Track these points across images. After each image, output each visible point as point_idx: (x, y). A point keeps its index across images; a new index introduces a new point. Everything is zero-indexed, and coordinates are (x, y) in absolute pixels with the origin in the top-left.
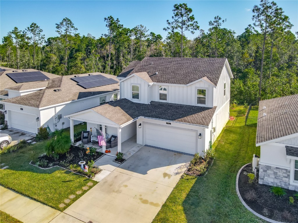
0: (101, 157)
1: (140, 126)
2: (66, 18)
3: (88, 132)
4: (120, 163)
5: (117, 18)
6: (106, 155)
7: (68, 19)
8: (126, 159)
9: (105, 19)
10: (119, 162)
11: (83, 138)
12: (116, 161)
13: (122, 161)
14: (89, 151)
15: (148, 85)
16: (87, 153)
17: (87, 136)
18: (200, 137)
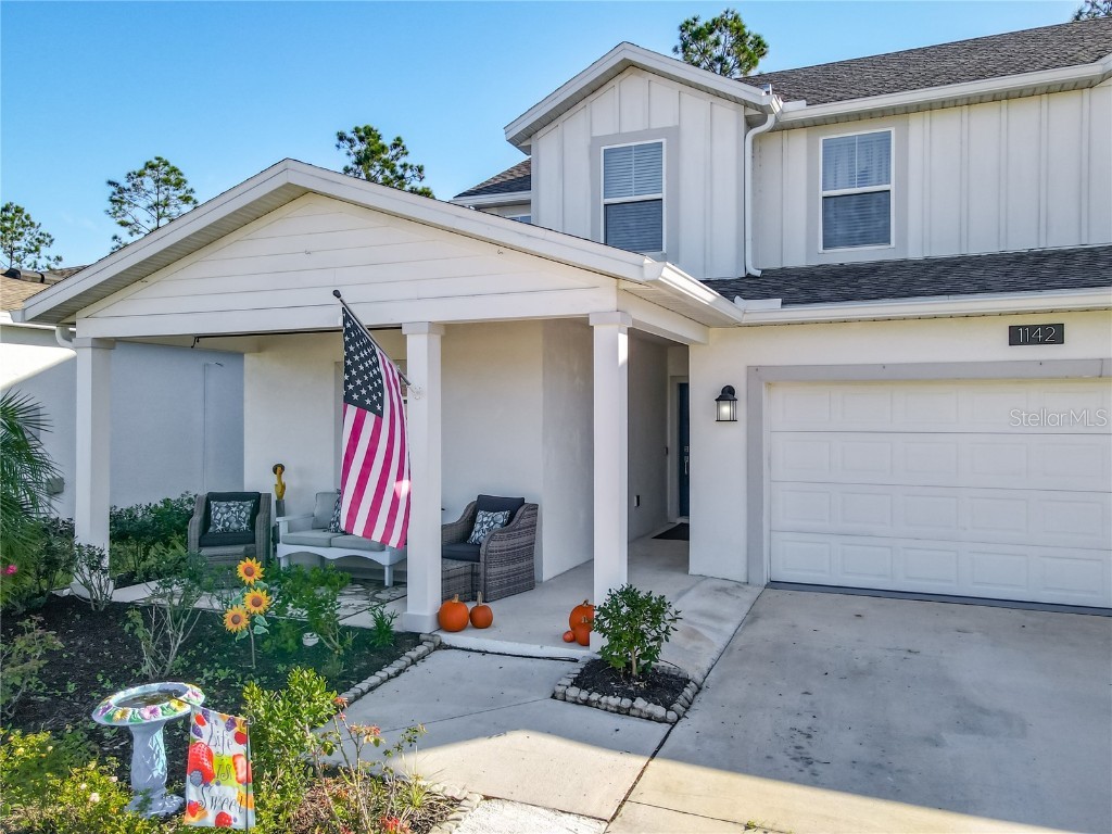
0: (398, 665)
1: (726, 409)
2: (157, 159)
3: (256, 498)
5: (395, 137)
6: (442, 646)
7: (166, 164)
9: (341, 137)
11: (201, 545)
12: (595, 697)
13: (667, 688)
14: (256, 603)
15: (747, 117)
16: (236, 620)
17: (245, 526)
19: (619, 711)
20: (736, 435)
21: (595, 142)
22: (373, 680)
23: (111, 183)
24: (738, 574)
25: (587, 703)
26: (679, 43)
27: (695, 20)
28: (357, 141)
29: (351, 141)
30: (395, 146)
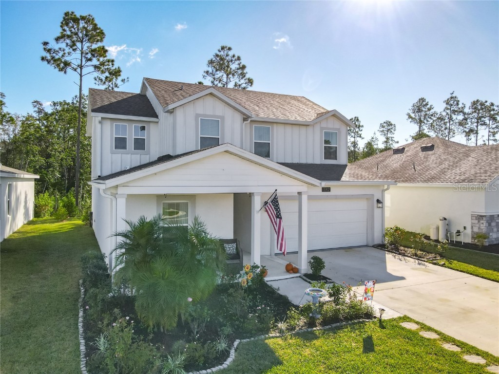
14: (250, 276)
15: (243, 118)
16: (244, 283)
18: (380, 205)
21: (197, 116)
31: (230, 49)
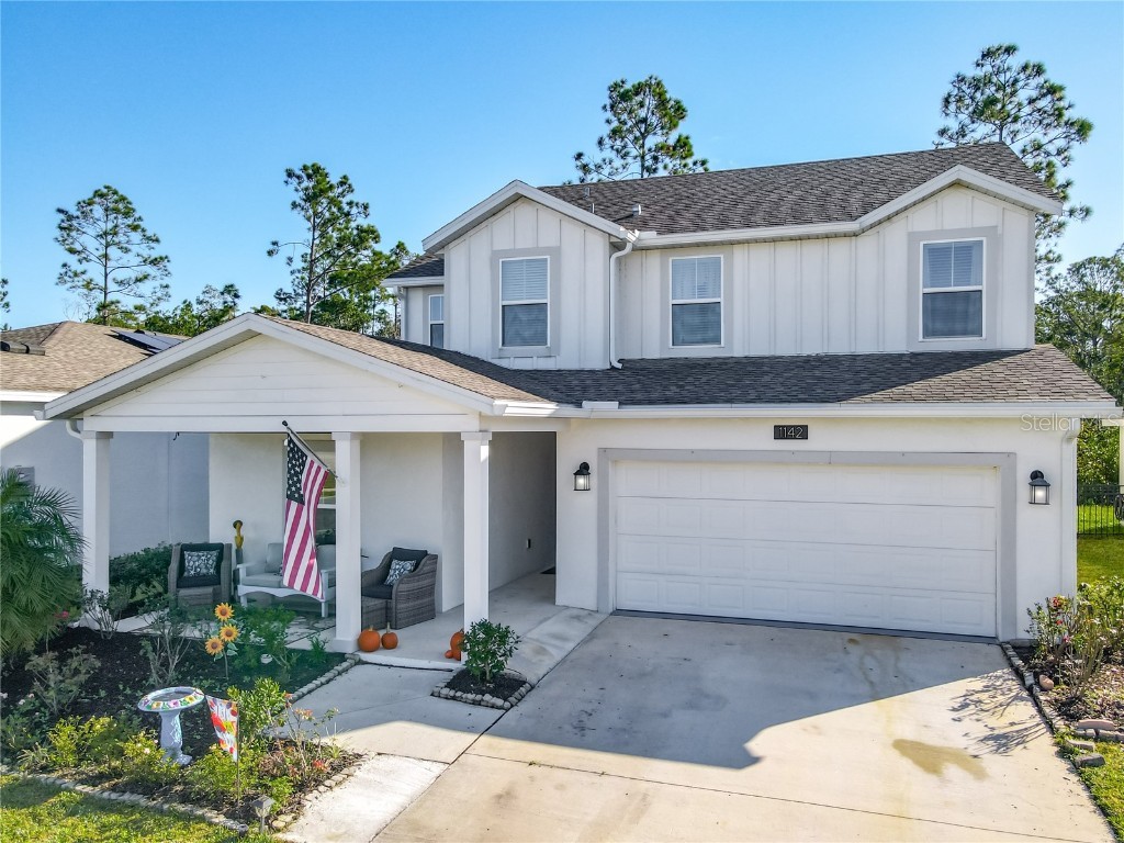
0: (328, 675)
1: (581, 481)
2: (106, 187)
3: (220, 548)
4: (499, 702)
5: (342, 175)
6: (361, 662)
7: (115, 193)
8: (531, 677)
9: (290, 174)
10: (487, 697)
11: (179, 585)
12: (459, 694)
13: (508, 688)
14: (229, 634)
15: (611, 244)
16: (214, 646)
17: (212, 571)
18: (1040, 493)
19: (475, 703)
20: (588, 501)
21: (495, 255)
22: (310, 686)
23: (60, 211)
24: (591, 604)
25: (454, 698)
26: (608, 102)
27: (623, 82)
28: (305, 178)
29: (298, 177)
30: (342, 184)
31: (1010, 50)
